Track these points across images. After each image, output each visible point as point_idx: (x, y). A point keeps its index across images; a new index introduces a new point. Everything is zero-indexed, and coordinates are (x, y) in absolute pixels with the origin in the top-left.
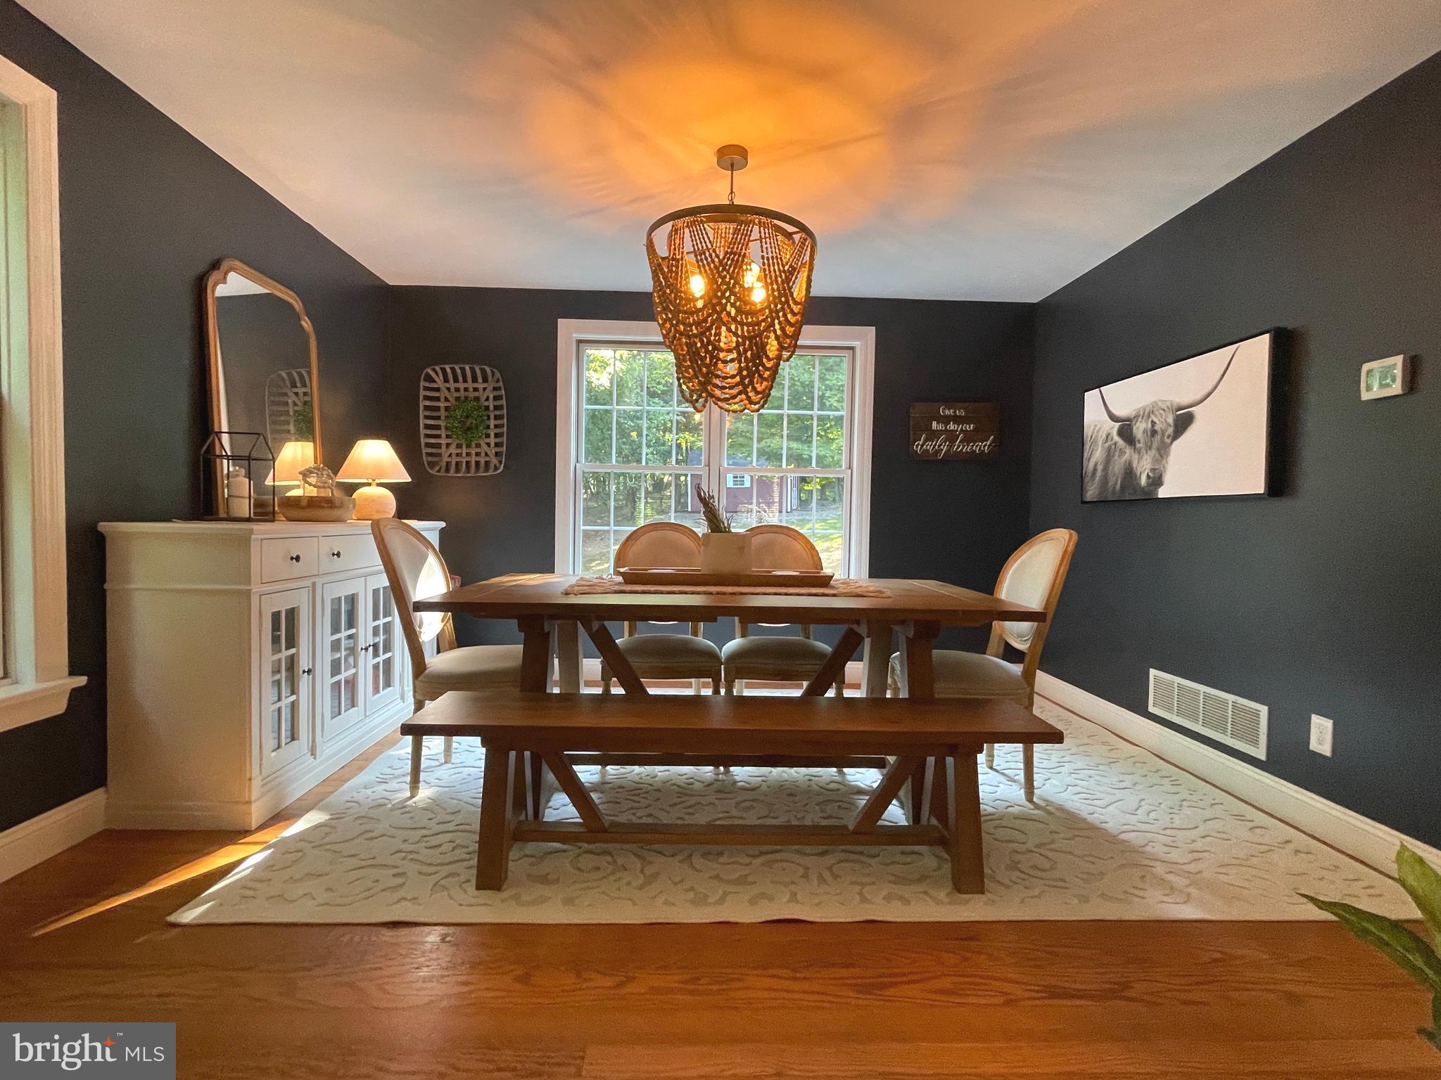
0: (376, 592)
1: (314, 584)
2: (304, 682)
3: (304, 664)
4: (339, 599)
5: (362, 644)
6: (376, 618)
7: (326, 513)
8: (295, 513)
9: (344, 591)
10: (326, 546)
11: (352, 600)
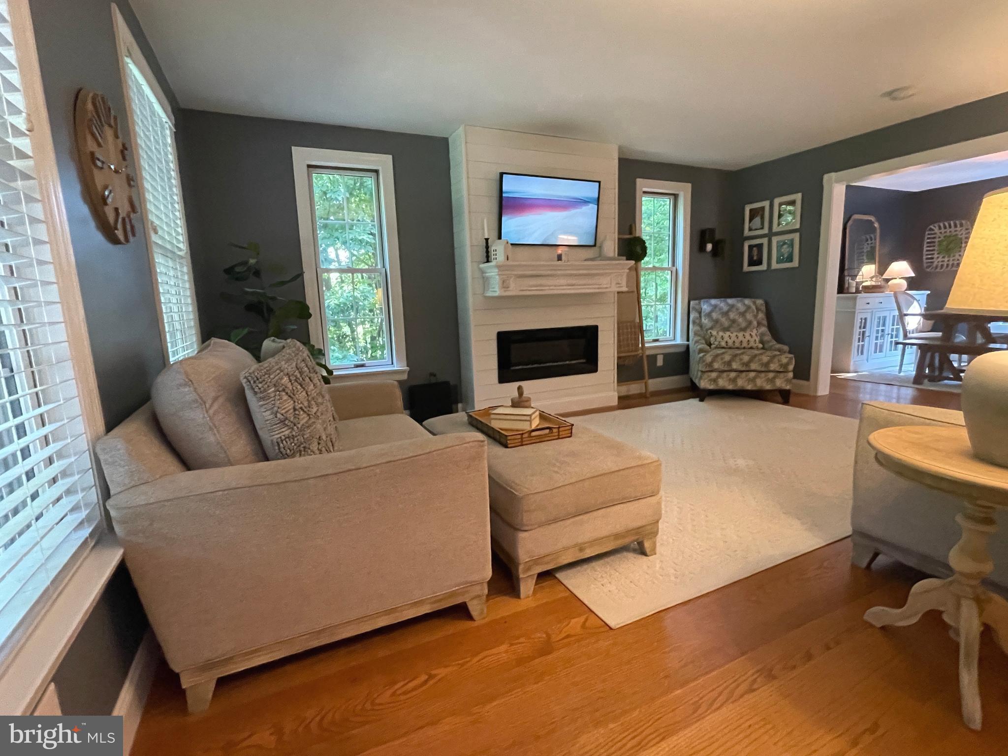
0: (894, 316)
1: (872, 311)
2: (867, 339)
3: (867, 334)
4: (880, 317)
5: (886, 332)
6: (893, 325)
7: (878, 290)
8: (867, 290)
9: (882, 315)
10: (878, 300)
11: (885, 318)
